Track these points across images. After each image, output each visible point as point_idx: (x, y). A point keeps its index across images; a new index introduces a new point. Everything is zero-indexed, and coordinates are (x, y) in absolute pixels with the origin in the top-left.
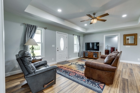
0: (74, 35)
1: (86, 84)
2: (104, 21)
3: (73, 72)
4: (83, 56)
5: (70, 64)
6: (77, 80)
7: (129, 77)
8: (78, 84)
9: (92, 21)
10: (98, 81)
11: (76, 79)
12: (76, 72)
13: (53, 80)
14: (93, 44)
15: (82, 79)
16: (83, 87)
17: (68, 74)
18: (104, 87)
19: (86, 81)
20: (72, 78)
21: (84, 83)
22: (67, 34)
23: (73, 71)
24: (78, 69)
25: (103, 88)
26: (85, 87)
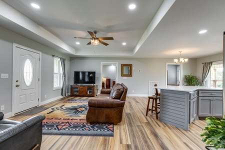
0: (53, 56)
1: (92, 132)
2: (106, 44)
3: (63, 123)
4: (70, 94)
5: (50, 110)
6: (77, 132)
7: (130, 110)
8: (80, 137)
9: (92, 41)
10: (105, 123)
11: (74, 131)
12: (70, 121)
13: (36, 145)
14: (84, 73)
15: (83, 128)
16: (90, 137)
17: (55, 127)
18: (113, 127)
19: (91, 128)
20: (67, 131)
21: (89, 132)
22: (41, 53)
23: (62, 121)
24: (70, 116)
25: (113, 130)
26: (92, 137)
